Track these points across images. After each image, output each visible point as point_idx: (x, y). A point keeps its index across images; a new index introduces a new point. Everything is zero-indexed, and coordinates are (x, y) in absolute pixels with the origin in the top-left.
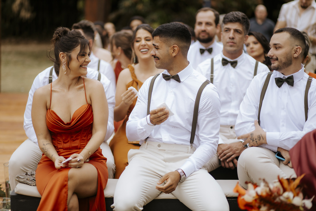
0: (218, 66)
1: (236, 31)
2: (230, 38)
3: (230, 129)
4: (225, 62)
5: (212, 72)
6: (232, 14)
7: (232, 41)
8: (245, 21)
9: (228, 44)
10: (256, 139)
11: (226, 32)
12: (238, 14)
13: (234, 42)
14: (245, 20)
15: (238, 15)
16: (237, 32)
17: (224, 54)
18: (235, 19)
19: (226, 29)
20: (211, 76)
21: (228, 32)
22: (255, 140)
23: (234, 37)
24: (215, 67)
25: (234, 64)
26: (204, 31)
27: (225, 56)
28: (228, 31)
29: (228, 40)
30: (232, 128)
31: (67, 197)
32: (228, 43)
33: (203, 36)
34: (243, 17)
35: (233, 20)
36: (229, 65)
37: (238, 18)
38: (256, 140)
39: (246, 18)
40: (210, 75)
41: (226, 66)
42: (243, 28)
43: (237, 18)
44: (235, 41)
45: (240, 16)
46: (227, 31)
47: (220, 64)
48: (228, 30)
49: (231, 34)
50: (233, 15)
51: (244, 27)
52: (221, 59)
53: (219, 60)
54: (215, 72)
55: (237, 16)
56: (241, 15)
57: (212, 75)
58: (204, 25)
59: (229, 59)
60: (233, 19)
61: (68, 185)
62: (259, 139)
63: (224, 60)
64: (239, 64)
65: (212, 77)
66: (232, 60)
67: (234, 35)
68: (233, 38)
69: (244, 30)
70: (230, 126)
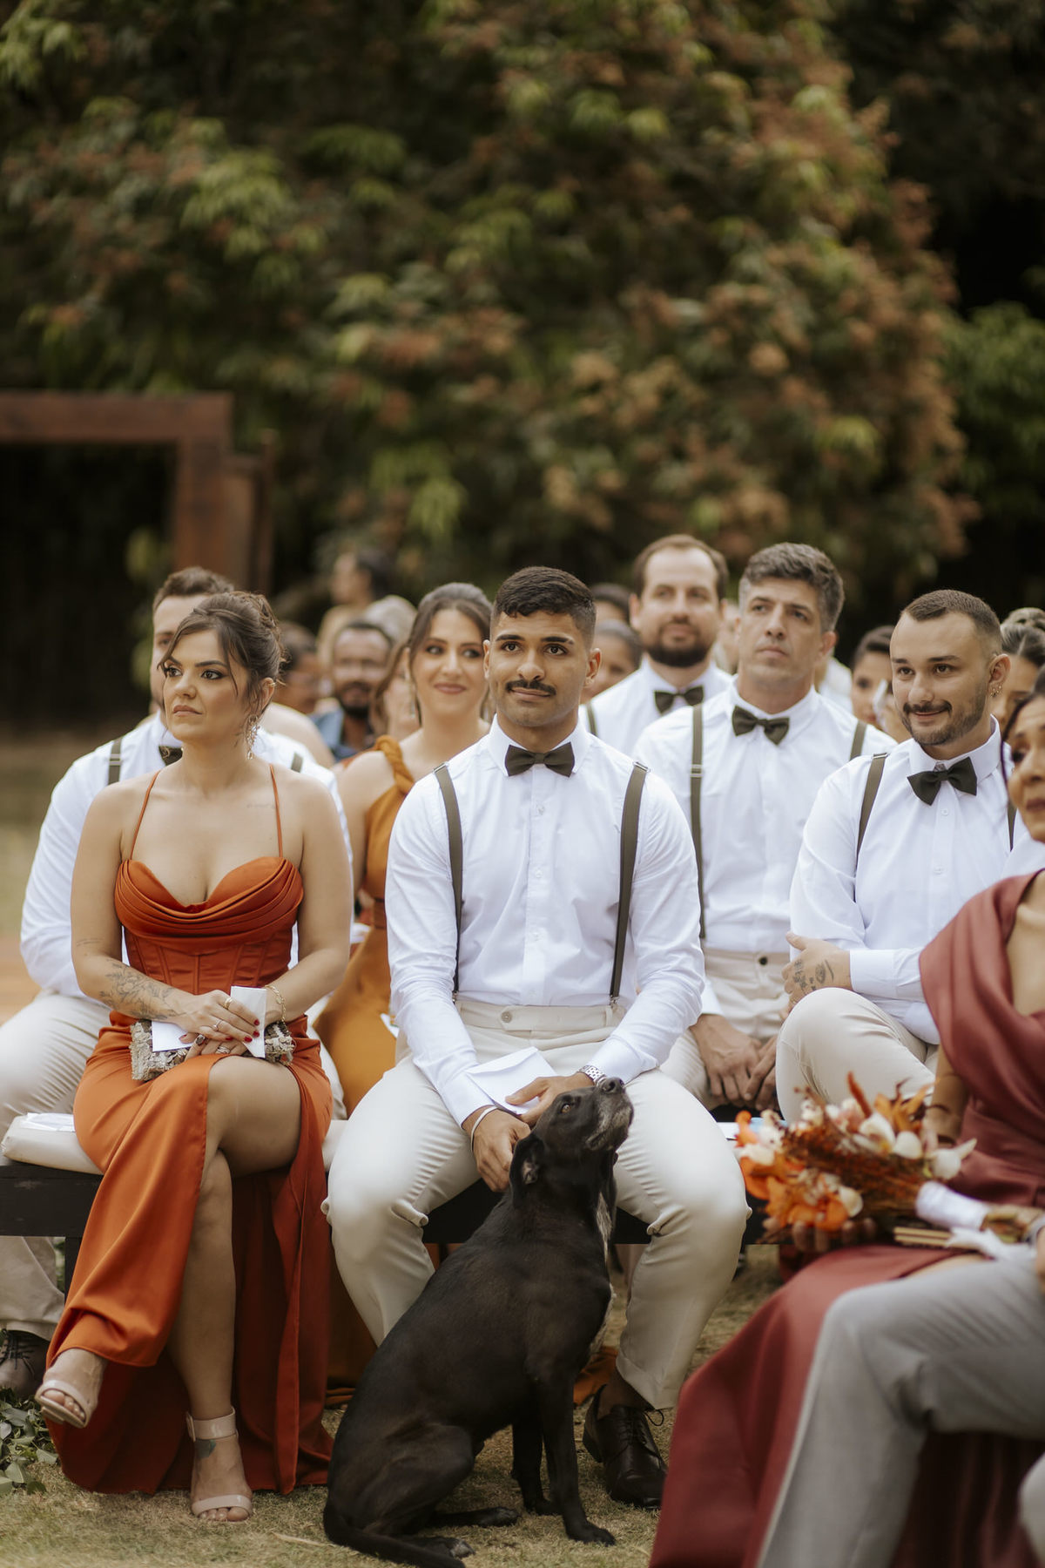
0: (719, 734)
1: (793, 611)
2: (769, 633)
3: (758, 966)
4: (743, 723)
5: (697, 756)
6: (782, 551)
7: (776, 644)
8: (826, 580)
9: (761, 656)
10: (811, 980)
11: (757, 611)
12: (803, 552)
13: (782, 648)
14: (828, 576)
15: (802, 555)
16: (794, 616)
17: (741, 695)
18: (793, 568)
19: (757, 603)
20: (694, 771)
21: (764, 614)
22: (807, 982)
23: (784, 631)
24: (709, 738)
25: (777, 730)
26: (682, 620)
27: (746, 699)
28: (763, 610)
29: (764, 641)
30: (763, 961)
31: (204, 1154)
32: (761, 650)
33: (678, 639)
34: (821, 562)
35: (787, 571)
36: (760, 731)
37: (805, 565)
38: (812, 983)
39: (832, 571)
40: (690, 766)
41: (748, 738)
42: (818, 604)
43: (799, 563)
44: (786, 645)
45: (811, 559)
46: (759, 608)
47: (728, 726)
48: (763, 606)
49: (774, 620)
50: (786, 553)
51: (823, 600)
52: (730, 711)
53: (724, 715)
54: (706, 757)
55: (801, 559)
56: (814, 555)
57: (696, 766)
58: (681, 596)
59: (758, 713)
60: (787, 567)
61: (206, 1114)
62: (820, 978)
63: (739, 713)
64: (793, 731)
65: (696, 775)
66: (769, 717)
67: (785, 626)
68: (780, 636)
69: (818, 610)
70: (759, 957)
